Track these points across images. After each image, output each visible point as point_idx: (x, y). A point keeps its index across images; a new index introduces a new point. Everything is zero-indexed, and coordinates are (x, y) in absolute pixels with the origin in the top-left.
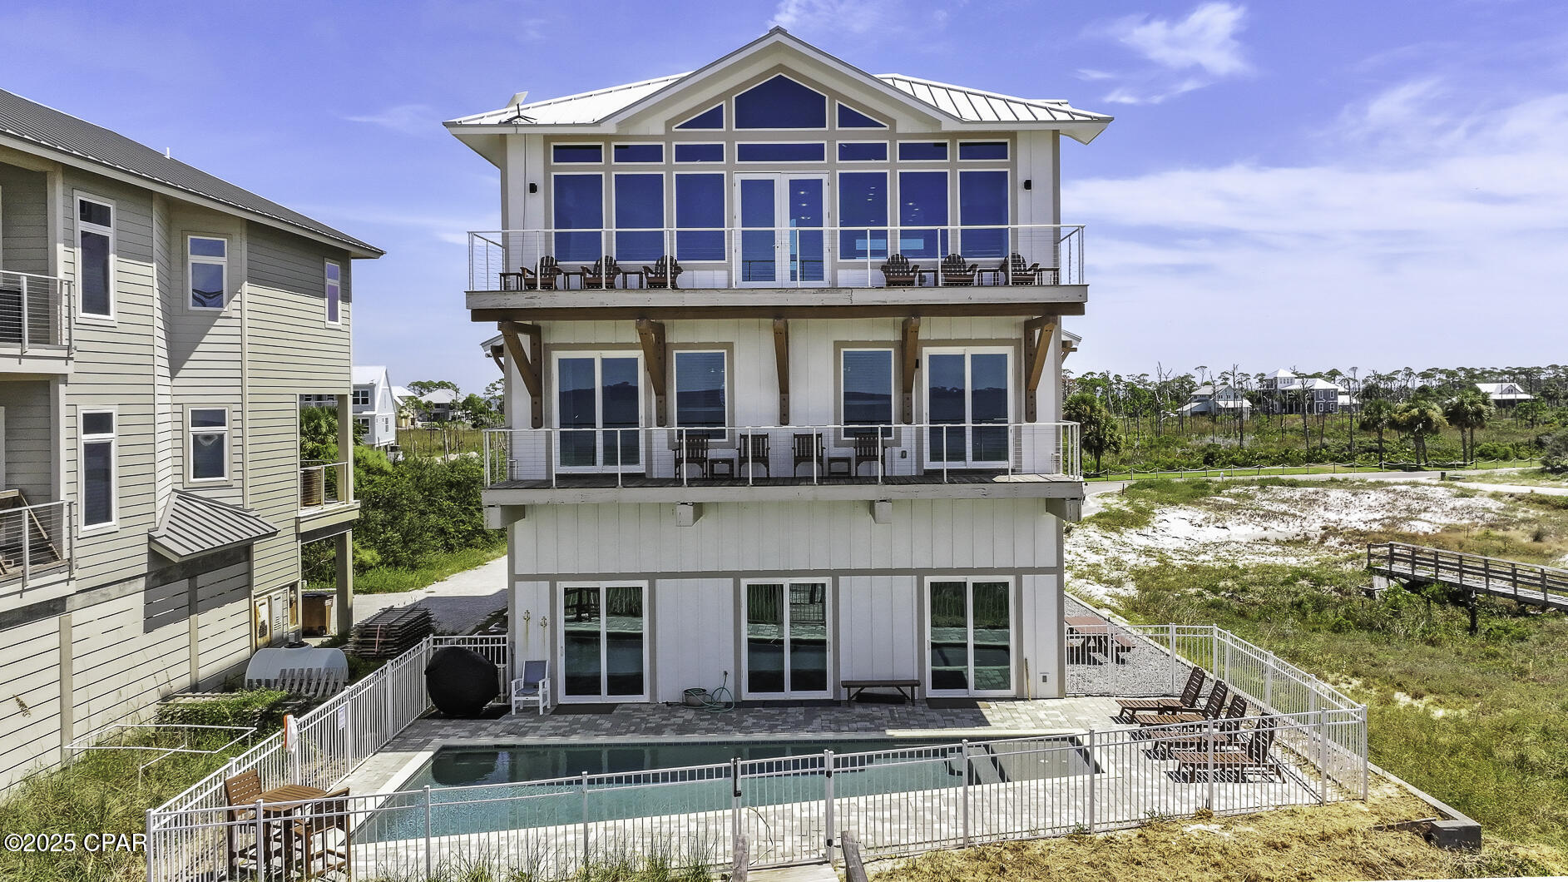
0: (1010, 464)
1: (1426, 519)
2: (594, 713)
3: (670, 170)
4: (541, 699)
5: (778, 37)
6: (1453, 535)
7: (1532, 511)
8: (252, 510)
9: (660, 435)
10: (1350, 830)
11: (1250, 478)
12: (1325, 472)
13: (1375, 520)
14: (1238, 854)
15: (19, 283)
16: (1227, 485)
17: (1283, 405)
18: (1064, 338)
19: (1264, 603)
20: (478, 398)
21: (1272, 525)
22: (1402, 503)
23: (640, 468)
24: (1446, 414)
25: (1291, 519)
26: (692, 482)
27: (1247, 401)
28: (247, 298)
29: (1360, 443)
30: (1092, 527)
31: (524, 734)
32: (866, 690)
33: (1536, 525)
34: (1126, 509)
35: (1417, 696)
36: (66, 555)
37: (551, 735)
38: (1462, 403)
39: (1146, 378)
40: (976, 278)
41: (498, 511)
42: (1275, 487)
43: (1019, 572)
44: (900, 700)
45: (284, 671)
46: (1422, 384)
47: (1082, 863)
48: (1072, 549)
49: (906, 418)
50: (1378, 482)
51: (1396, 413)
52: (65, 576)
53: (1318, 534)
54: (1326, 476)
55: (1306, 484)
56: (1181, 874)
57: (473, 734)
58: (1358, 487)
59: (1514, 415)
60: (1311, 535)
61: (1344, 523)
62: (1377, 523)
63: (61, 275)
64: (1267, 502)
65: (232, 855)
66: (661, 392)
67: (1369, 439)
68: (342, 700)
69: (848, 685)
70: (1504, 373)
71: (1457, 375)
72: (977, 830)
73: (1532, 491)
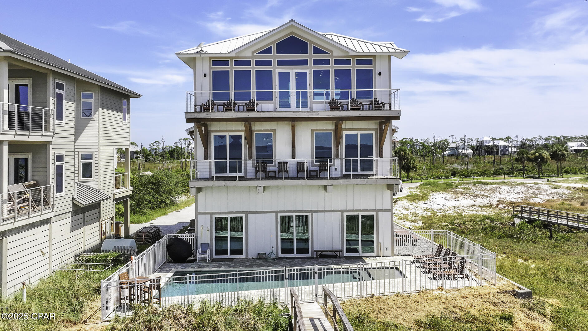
0: (374, 173)
1: (540, 197)
2: (226, 261)
3: (253, 69)
4: (207, 256)
5: (292, 23)
6: (549, 203)
7: (582, 194)
8: (101, 190)
9: (250, 163)
10: (489, 293)
11: (470, 181)
12: (501, 179)
13: (519, 198)
14: (451, 300)
15: (41, 111)
16: (460, 184)
17: (486, 152)
18: (393, 128)
19: (472, 228)
20: (146, 149)
21: (478, 200)
22: (530, 191)
23: (242, 174)
24: (550, 155)
25: (485, 197)
26: (262, 179)
27: (471, 150)
28: (100, 114)
29: (516, 167)
30: (405, 200)
31: (204, 267)
32: (323, 253)
33: (583, 200)
34: (419, 194)
35: (526, 260)
36: (51, 203)
37: (213, 268)
38: (556, 151)
39: (429, 140)
40: (362, 107)
41: (194, 189)
42: (479, 185)
43: (377, 211)
44: (335, 257)
45: (115, 247)
46: (545, 142)
47: (399, 302)
48: (397, 209)
49: (337, 156)
50: (522, 183)
51: (530, 155)
52: (51, 210)
53: (496, 203)
54: (501, 181)
55: (492, 184)
56: (432, 305)
57: (185, 267)
58: (514, 185)
59: (582, 156)
60: (493, 203)
61: (507, 199)
62: (520, 199)
63: (51, 108)
64: (476, 191)
65: (121, 299)
66: (250, 147)
67: (519, 166)
68: (145, 254)
69: (317, 251)
70: (580, 138)
71: (560, 139)
72: (364, 293)
73: (582, 186)
